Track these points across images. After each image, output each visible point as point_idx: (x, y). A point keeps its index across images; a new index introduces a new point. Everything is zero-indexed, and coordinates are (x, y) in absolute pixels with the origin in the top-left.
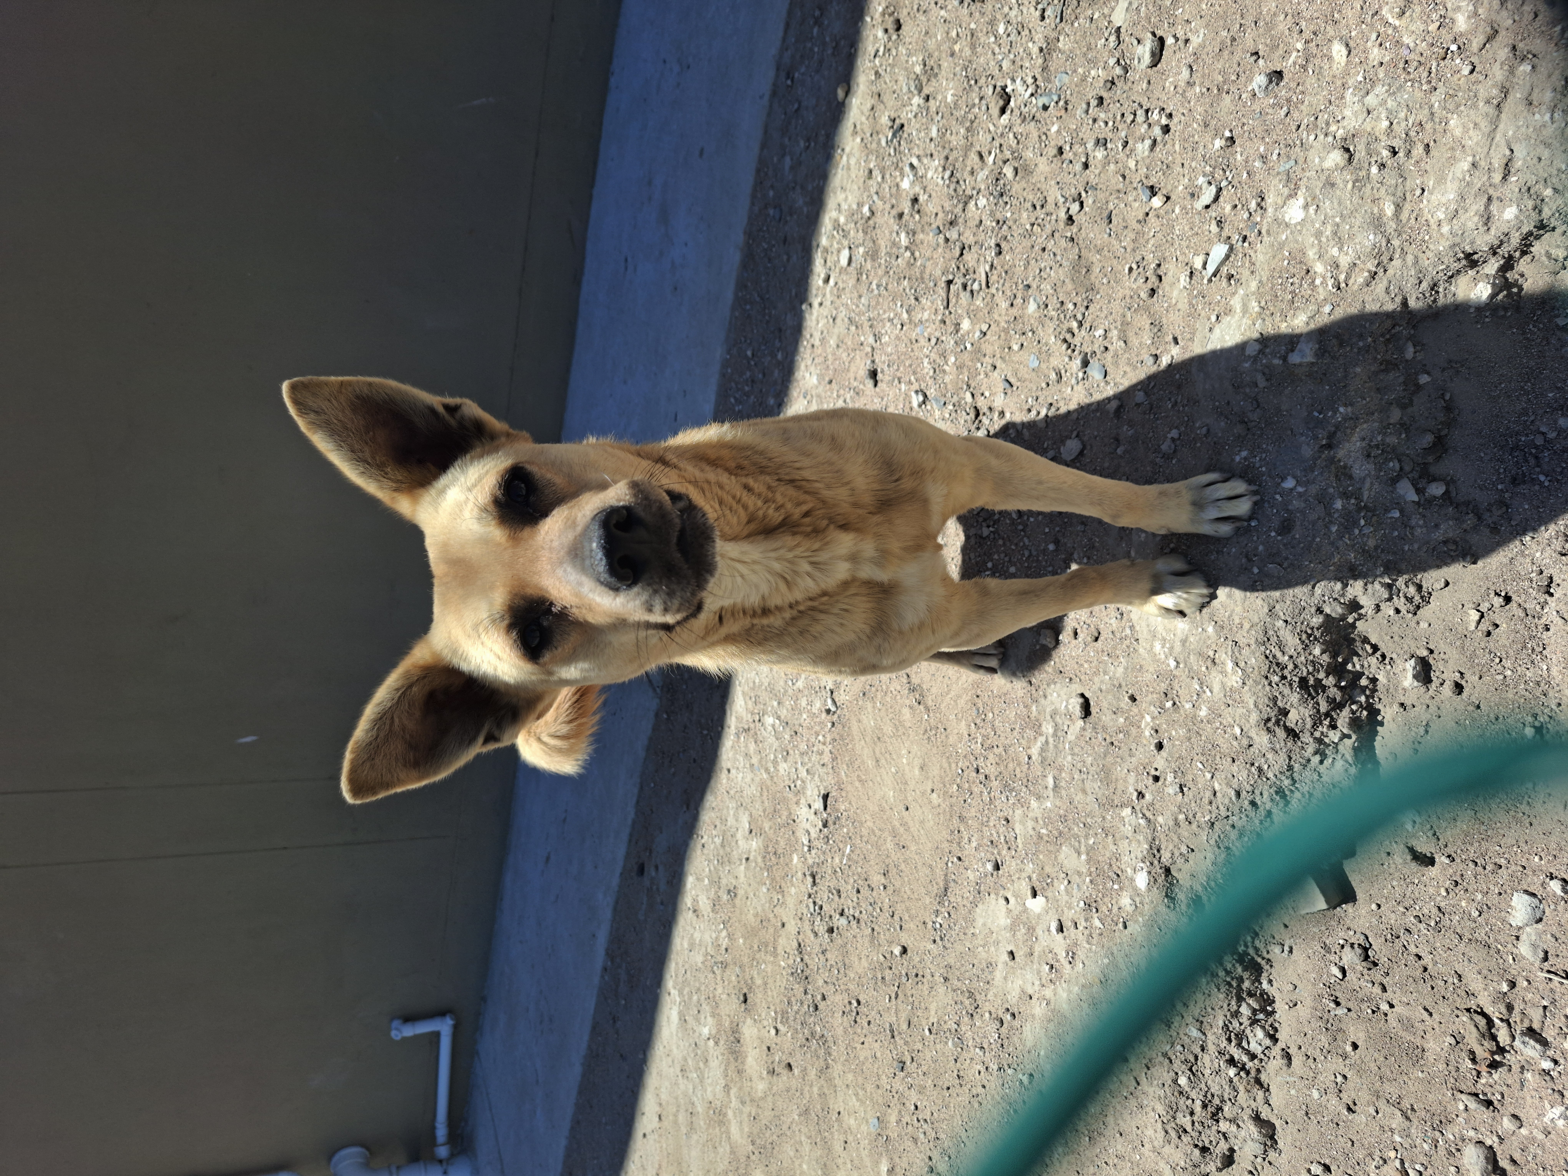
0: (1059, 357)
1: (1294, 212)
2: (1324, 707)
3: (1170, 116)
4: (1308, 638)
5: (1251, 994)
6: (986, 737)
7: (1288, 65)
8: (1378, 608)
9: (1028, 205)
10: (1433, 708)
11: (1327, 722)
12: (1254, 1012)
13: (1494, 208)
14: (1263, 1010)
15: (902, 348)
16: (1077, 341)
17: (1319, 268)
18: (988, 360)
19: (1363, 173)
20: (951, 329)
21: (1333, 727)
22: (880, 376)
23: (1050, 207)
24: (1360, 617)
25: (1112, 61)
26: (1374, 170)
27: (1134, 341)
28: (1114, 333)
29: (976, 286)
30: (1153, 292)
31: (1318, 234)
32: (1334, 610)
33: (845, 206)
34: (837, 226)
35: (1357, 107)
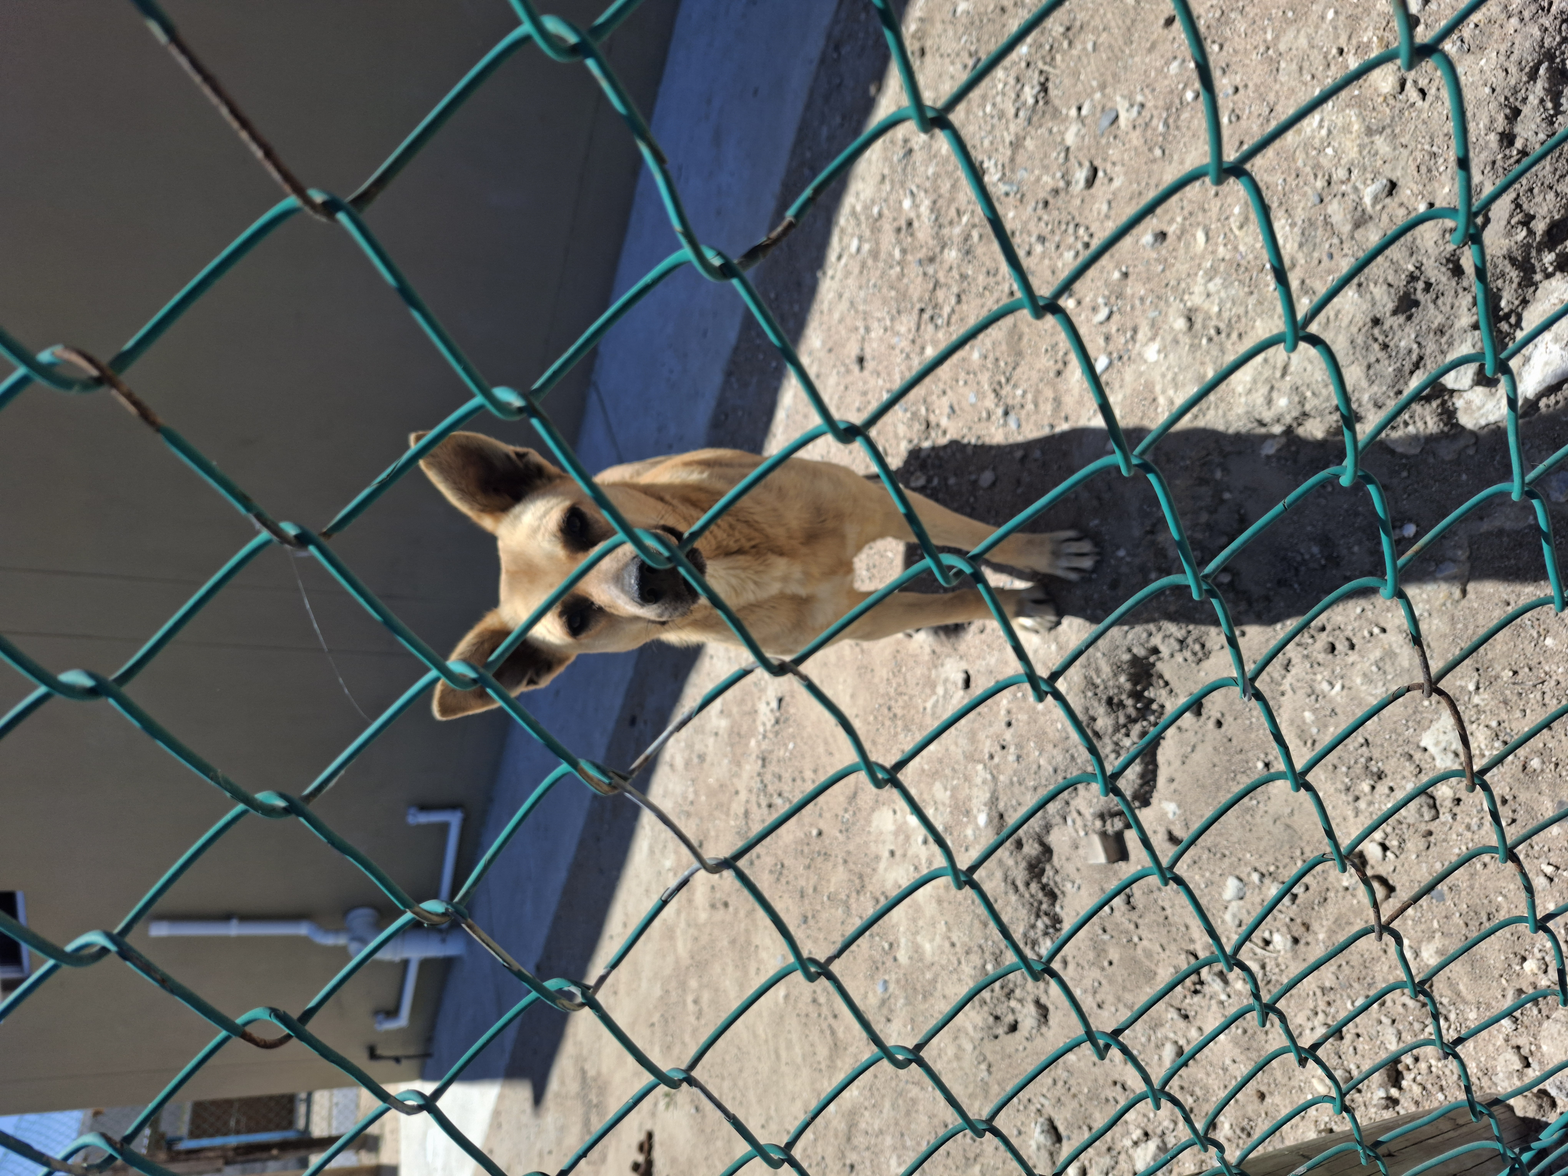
0: (990, 401)
1: (1151, 352)
2: (1122, 720)
3: (1091, 235)
4: (1117, 669)
5: (1046, 914)
6: (899, 685)
7: (1172, 230)
8: (1172, 656)
9: (984, 270)
10: (1200, 735)
11: (1123, 731)
12: (1047, 927)
13: (1275, 395)
14: (1054, 927)
15: (883, 349)
16: (1003, 393)
17: (1162, 400)
18: (941, 385)
19: (1196, 341)
20: (917, 349)
21: (1127, 735)
22: (865, 364)
23: (999, 278)
24: (1159, 659)
25: (1059, 175)
26: (1204, 341)
27: (1042, 407)
28: (1029, 396)
29: (939, 322)
30: (1059, 373)
31: (1163, 376)
32: (1140, 652)
33: (862, 197)
35: (1202, 288)
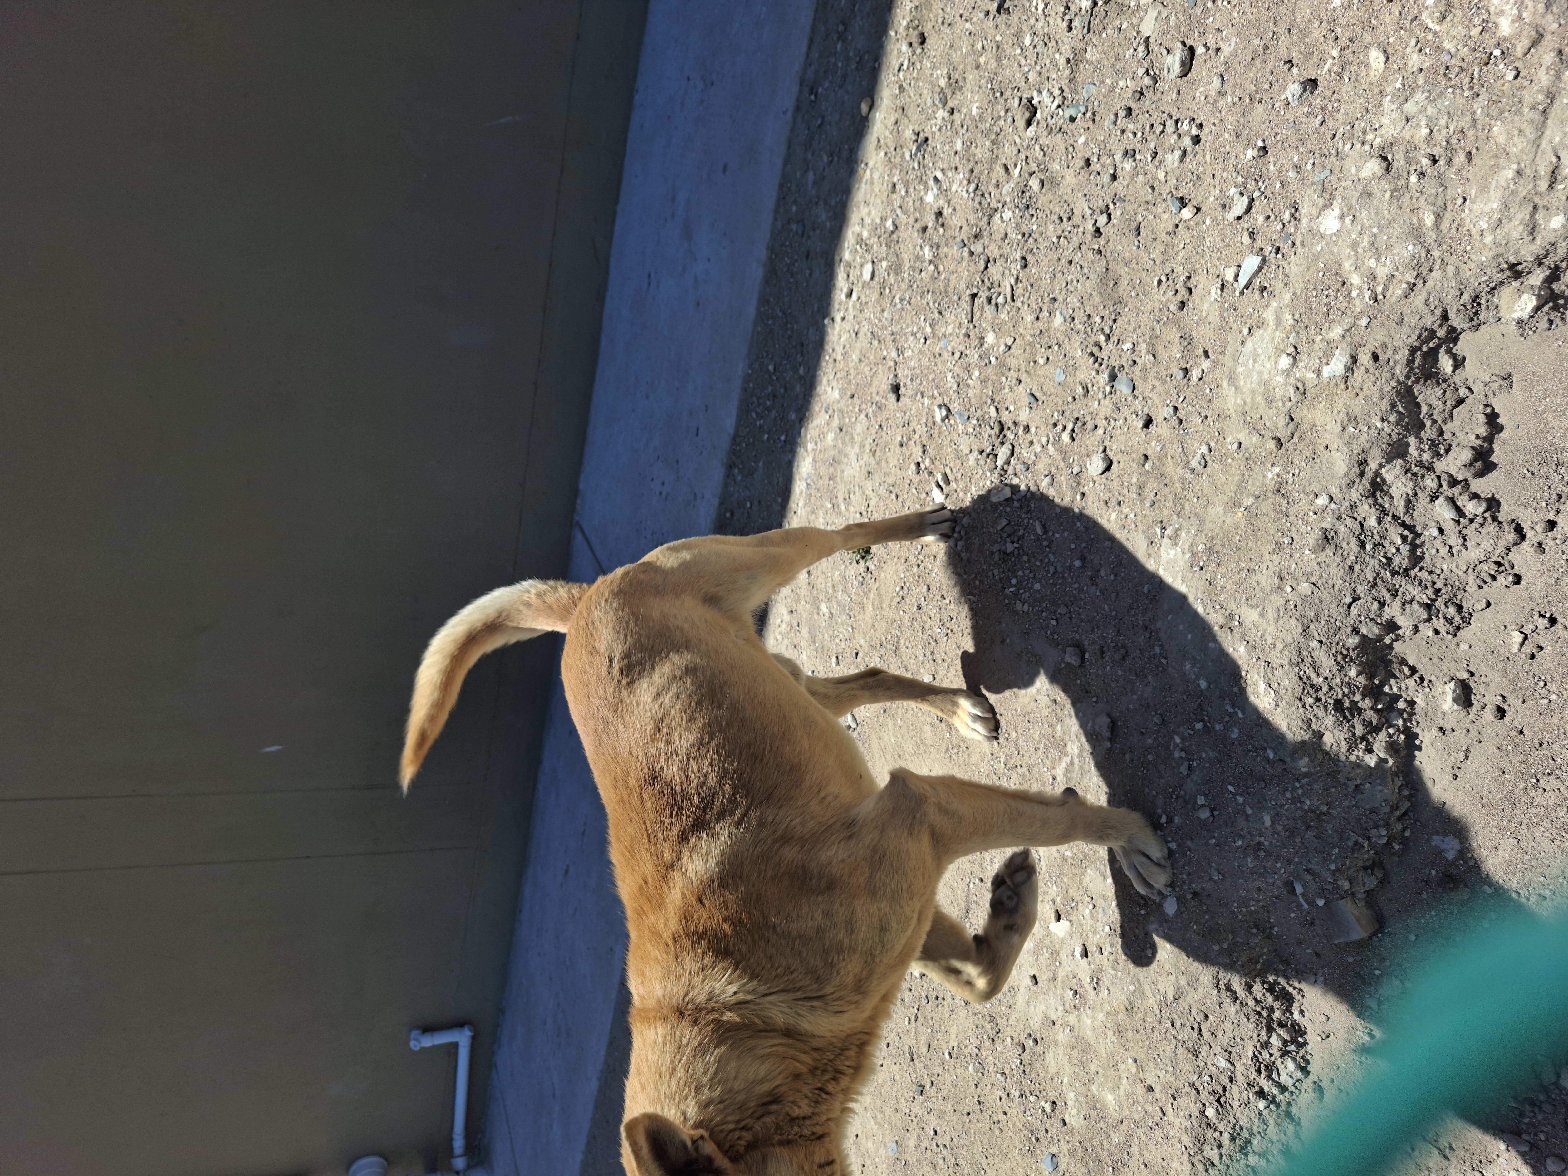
0: (1086, 371)
1: (1330, 223)
2: (1359, 730)
3: (1201, 126)
4: (1343, 659)
5: (1281, 1025)
6: (1009, 756)
7: (1323, 73)
8: (1416, 629)
9: (1055, 218)
10: (1473, 733)
11: (1362, 746)
12: (1285, 1043)
13: (1540, 217)
14: (1294, 1041)
15: (925, 362)
16: (1104, 354)
17: (1355, 279)
18: (1013, 374)
19: (1401, 182)
20: (975, 342)
21: (1369, 751)
22: (902, 390)
23: (1077, 219)
24: (1398, 638)
25: (1141, 72)
26: (1413, 179)
27: (1163, 355)
28: (1143, 347)
29: (1001, 300)
30: (1183, 304)
31: (1355, 245)
32: (1370, 630)
33: (868, 221)
34: (860, 240)
35: (1395, 115)
